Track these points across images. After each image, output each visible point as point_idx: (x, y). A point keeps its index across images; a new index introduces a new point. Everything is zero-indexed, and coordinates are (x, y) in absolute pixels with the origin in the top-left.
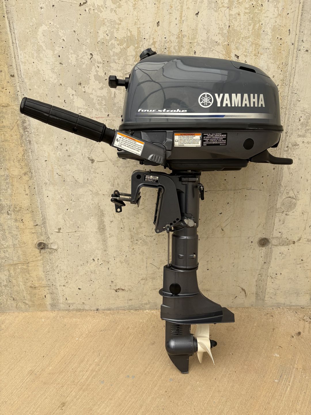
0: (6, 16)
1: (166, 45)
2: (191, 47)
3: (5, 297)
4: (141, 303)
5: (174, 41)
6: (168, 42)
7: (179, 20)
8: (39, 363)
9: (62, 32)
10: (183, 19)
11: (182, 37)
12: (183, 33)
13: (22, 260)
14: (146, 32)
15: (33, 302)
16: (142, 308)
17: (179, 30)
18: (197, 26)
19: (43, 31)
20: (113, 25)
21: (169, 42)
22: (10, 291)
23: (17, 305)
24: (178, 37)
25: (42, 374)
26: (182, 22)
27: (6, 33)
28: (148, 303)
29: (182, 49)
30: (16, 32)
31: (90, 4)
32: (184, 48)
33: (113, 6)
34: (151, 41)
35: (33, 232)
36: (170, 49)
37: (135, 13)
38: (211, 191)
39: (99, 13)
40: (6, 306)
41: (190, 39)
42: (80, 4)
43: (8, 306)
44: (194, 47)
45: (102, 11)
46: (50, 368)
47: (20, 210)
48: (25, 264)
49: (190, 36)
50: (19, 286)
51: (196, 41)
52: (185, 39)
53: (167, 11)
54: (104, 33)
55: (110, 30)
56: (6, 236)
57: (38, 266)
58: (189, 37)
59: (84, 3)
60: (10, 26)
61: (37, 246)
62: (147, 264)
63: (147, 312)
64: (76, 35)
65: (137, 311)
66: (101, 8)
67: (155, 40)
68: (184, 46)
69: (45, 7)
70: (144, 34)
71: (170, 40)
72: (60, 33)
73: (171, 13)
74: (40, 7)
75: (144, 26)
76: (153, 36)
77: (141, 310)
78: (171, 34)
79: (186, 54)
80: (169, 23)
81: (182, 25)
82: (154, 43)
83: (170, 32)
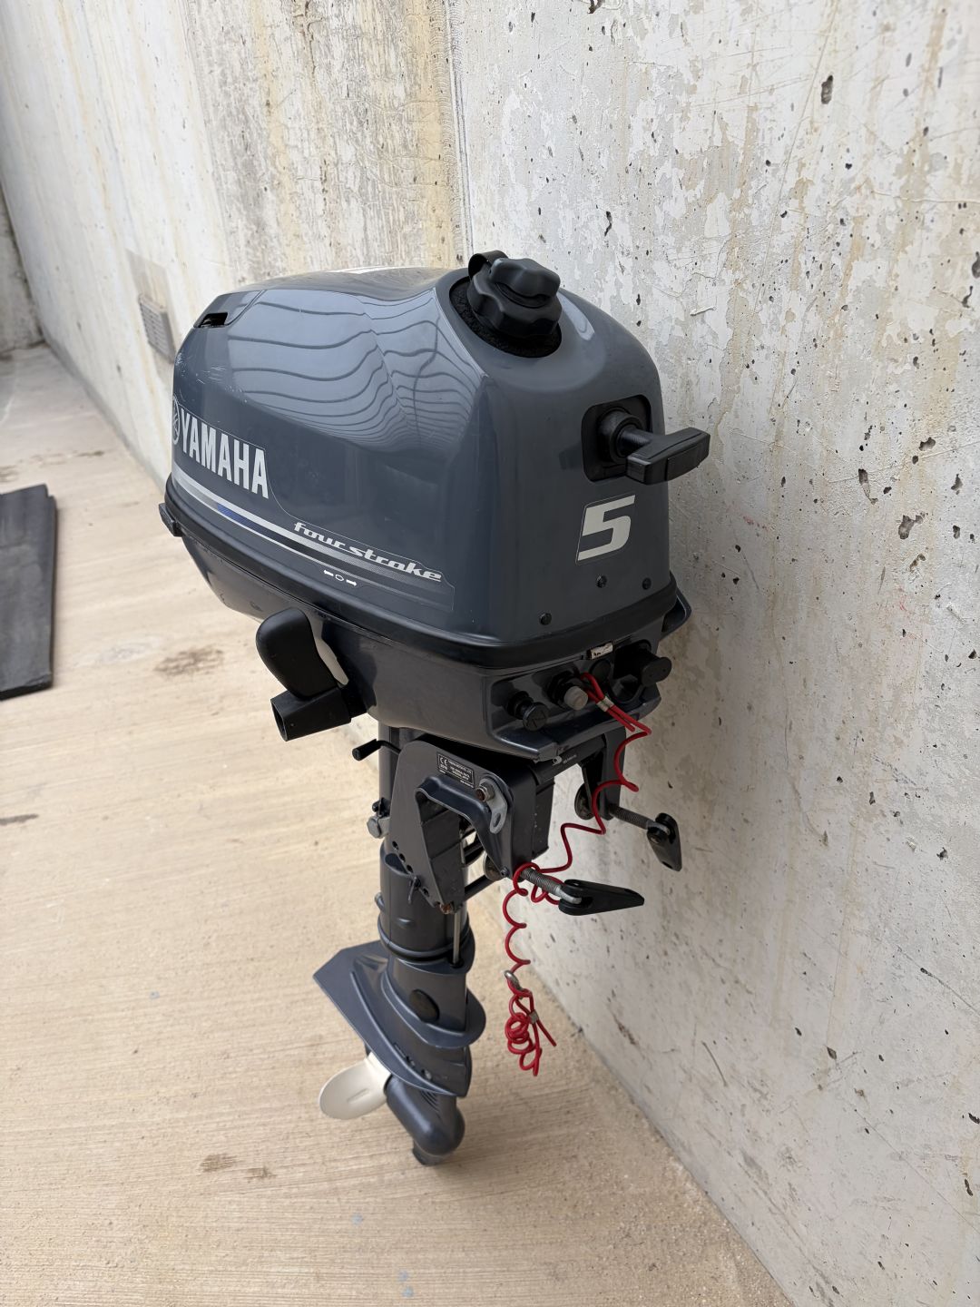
0: (450, 60)
1: (848, 202)
5: (886, 186)
6: (859, 188)
7: (922, 66)
9: (548, 118)
10: (945, 57)
11: (926, 168)
12: (932, 147)
14: (776, 132)
17: (917, 124)
19: (512, 112)
20: (671, 95)
21: (863, 190)
24: (907, 167)
26: (933, 77)
27: (451, 118)
28: (688, 1148)
29: (918, 231)
31: (615, 3)
32: (929, 230)
33: (679, 6)
34: (792, 180)
36: (864, 227)
37: (746, 33)
41: (963, 182)
42: (592, 3)
45: (646, 31)
52: (938, 182)
53: (874, 14)
54: (644, 129)
55: (661, 118)
58: (958, 166)
60: (456, 94)
64: (578, 132)
66: (643, 15)
67: (805, 174)
68: (928, 222)
69: (517, 23)
70: (767, 141)
71: (867, 181)
72: (543, 125)
73: (887, 28)
74: (508, 21)
75: (772, 98)
76: (800, 154)
78: (878, 145)
79: (929, 264)
80: (872, 85)
81: (934, 95)
82: (802, 187)
83: (872, 133)
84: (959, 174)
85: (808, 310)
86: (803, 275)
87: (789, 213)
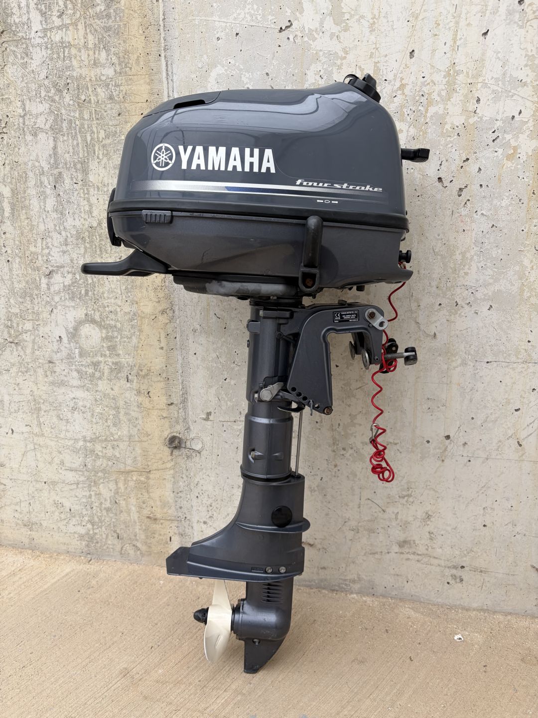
0: (163, 55)
1: (424, 89)
2: (471, 91)
3: (104, 530)
4: (343, 578)
5: (440, 82)
6: (429, 84)
7: (451, 45)
8: (143, 658)
9: (247, 75)
10: (458, 43)
11: (456, 74)
12: (457, 68)
13: (139, 465)
14: (389, 70)
15: (150, 547)
16: (345, 589)
17: (451, 62)
18: (483, 54)
19: (218, 75)
20: (332, 61)
21: (431, 84)
22: (113, 520)
23: (122, 548)
24: (448, 75)
25: (143, 680)
26: (455, 48)
27: (161, 81)
28: (357, 579)
29: (455, 94)
30: (175, 78)
31: (296, 28)
32: (458, 93)
33: (336, 29)
34: (398, 84)
35: (164, 416)
36: (432, 96)
37: (373, 38)
38: (498, 363)
39: (311, 42)
40: (105, 548)
41: (470, 77)
42: (281, 28)
43: (108, 547)
44: (477, 90)
45: (316, 39)
46: (160, 671)
47: (147, 375)
48: (144, 473)
49: (470, 72)
50: (129, 512)
51: (480, 80)
52: (461, 78)
53: (430, 31)
54: (315, 74)
55: (326, 69)
56: (119, 419)
57: (165, 479)
58: (467, 73)
59: (287, 27)
60: (167, 70)
61: (167, 443)
62: (360, 499)
63: (353, 598)
64: (270, 79)
65: (336, 592)
66: (314, 33)
67: (403, 82)
68: (458, 90)
69: (224, 38)
70: (385, 73)
71: (432, 81)
72: (243, 79)
73: (436, 35)
74: (217, 37)
75: (387, 58)
76: (401, 75)
77: (342, 592)
78: (435, 69)
79: (460, 103)
80: (431, 52)
81: (456, 53)
82: (402, 87)
83: (433, 66)
84: (468, 75)
85: (409, 127)
86: (406, 116)
87: (398, 96)
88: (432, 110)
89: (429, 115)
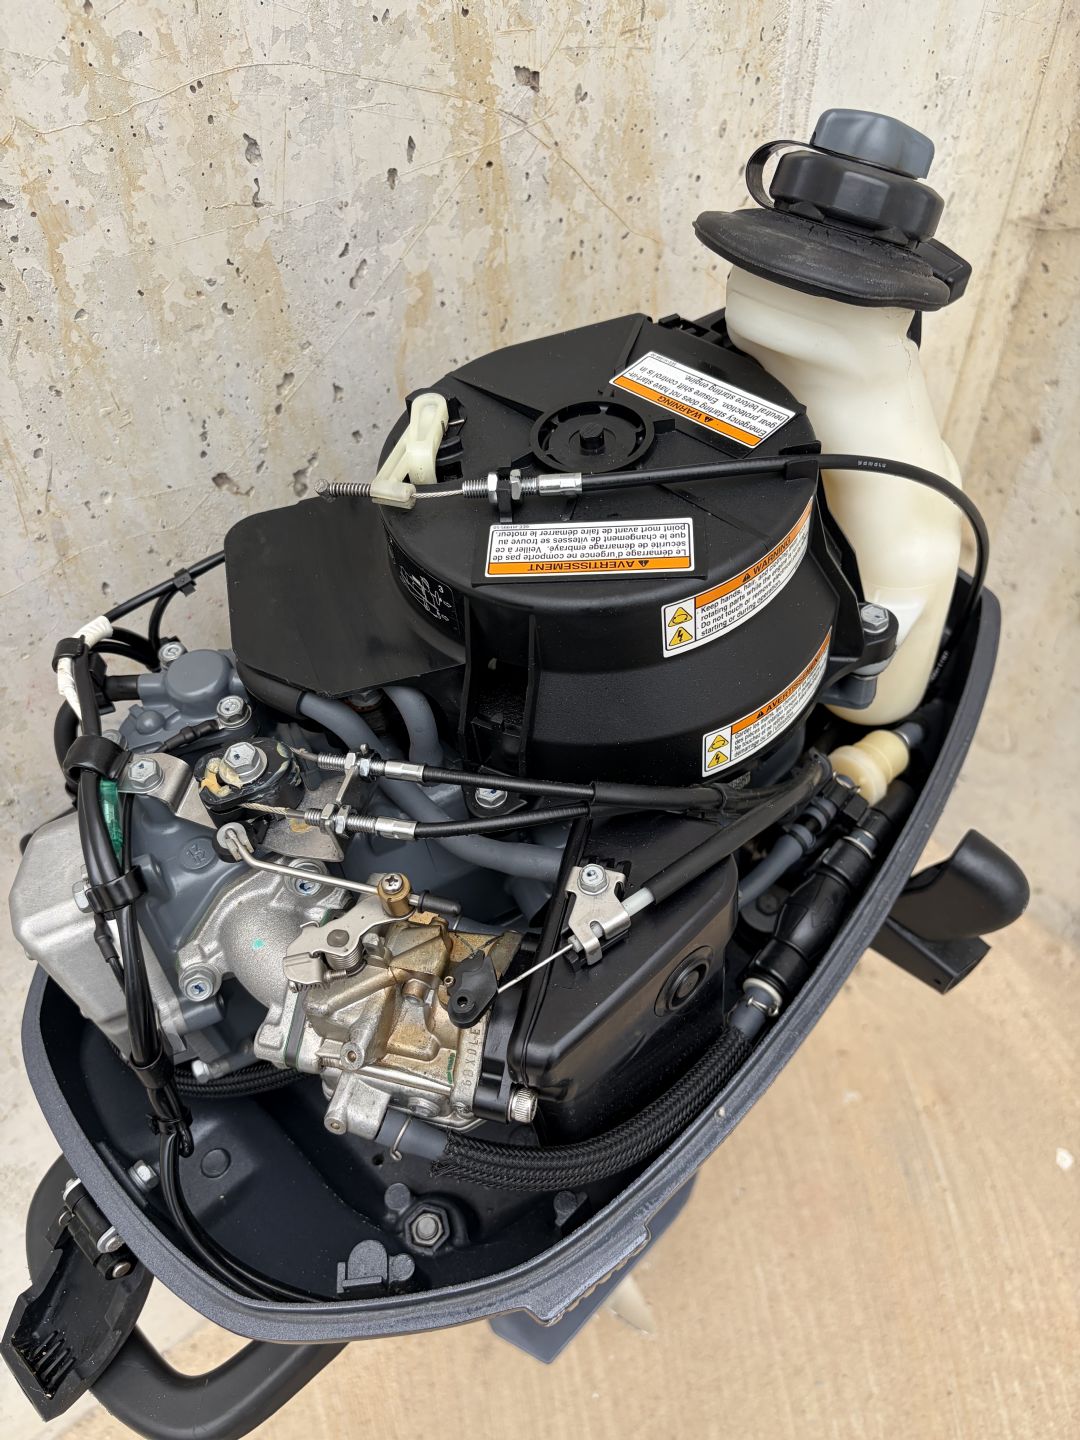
5: (59, 116)
12: (110, 26)
24: (82, 73)
29: (147, 152)
32: (161, 141)
41: (184, 55)
49: (177, 30)
52: (143, 69)
58: (166, 39)
68: (155, 133)
79: (182, 182)
84: (172, 47)
88: (80, 253)
89: (74, 277)
